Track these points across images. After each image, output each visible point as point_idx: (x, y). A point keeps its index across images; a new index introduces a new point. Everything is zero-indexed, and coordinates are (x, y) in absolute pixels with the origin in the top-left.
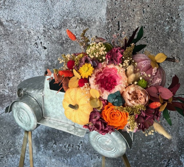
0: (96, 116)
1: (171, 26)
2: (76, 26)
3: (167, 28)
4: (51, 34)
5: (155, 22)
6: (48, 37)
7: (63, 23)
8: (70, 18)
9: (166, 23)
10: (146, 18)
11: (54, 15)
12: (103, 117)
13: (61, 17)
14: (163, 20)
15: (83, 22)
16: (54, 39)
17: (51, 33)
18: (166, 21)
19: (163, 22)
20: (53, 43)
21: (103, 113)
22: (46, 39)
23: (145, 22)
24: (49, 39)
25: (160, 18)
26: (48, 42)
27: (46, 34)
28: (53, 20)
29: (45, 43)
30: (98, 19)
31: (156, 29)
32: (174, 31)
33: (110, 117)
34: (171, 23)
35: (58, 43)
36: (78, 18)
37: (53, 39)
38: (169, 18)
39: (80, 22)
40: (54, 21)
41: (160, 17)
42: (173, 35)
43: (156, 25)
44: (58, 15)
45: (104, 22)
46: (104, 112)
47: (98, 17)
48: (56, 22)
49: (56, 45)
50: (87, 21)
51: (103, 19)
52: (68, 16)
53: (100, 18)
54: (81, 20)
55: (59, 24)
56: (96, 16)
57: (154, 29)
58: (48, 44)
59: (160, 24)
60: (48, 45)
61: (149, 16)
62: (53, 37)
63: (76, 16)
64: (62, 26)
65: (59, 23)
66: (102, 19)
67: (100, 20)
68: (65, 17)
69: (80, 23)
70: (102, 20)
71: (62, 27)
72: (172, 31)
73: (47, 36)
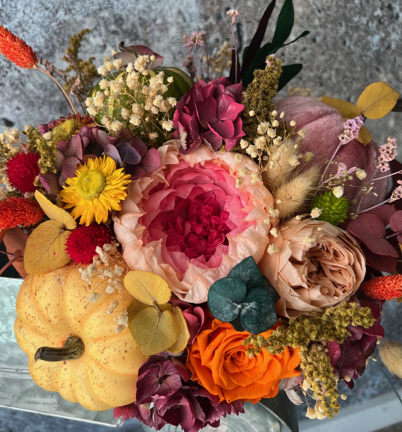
0: (165, 373)
1: (388, 34)
2: (102, 43)
3: (376, 39)
4: (23, 75)
5: (344, 24)
6: (12, 84)
7: (56, 33)
8: (79, 18)
9: (373, 25)
10: (319, 11)
11: (19, 7)
12: (196, 375)
13: (47, 13)
14: (365, 16)
15: (125, 27)
16: (35, 90)
17: (19, 71)
18: (372, 18)
19: (365, 22)
20: (32, 104)
21: (193, 361)
22: (7, 95)
23: (317, 22)
24: (18, 92)
25: (357, 10)
26: (16, 103)
27: (4, 76)
28: (20, 24)
29: (7, 108)
30: (174, 15)
31: (344, 43)
32: (393, 46)
33: (225, 369)
34: (386, 23)
35: (51, 104)
36: (106, 14)
37: (31, 92)
38: (382, 9)
39: (113, 27)
40: (23, 30)
41: (359, 7)
42: (389, 61)
43: (347, 33)
44: (36, 8)
45: (194, 25)
46: (197, 352)
47: (174, 11)
48: (31, 31)
49: (45, 110)
50: (137, 23)
51: (190, 15)
52: (70, 10)
53: (180, 12)
54: (119, 20)
55: (42, 40)
56: (167, 7)
57: (340, 43)
58: (18, 108)
59: (357, 28)
60: (17, 112)
61: (328, 4)
62: (30, 86)
63: (100, 10)
64: (54, 46)
65: (44, 34)
66: (187, 16)
67: (181, 20)
68: (61, 13)
69: (115, 32)
70: (188, 19)
71: (57, 51)
72: (389, 47)
73: (7, 84)
